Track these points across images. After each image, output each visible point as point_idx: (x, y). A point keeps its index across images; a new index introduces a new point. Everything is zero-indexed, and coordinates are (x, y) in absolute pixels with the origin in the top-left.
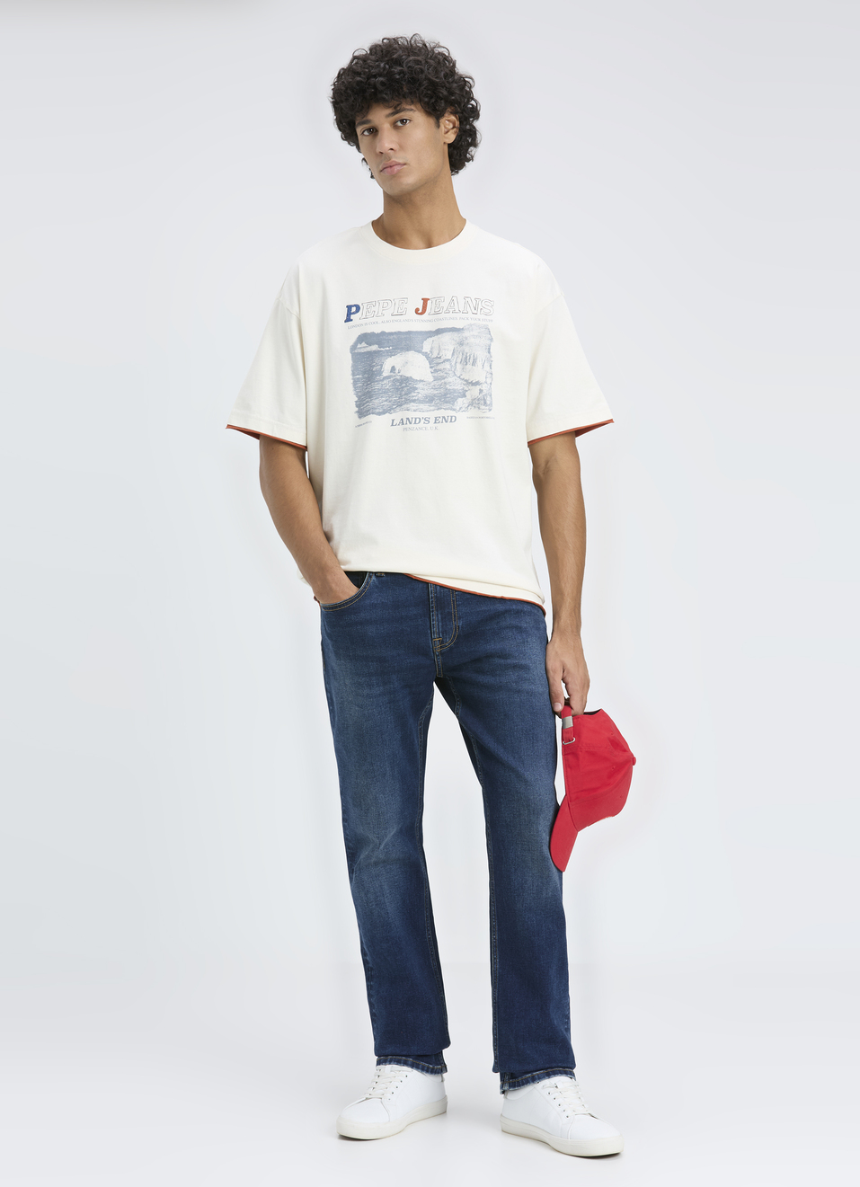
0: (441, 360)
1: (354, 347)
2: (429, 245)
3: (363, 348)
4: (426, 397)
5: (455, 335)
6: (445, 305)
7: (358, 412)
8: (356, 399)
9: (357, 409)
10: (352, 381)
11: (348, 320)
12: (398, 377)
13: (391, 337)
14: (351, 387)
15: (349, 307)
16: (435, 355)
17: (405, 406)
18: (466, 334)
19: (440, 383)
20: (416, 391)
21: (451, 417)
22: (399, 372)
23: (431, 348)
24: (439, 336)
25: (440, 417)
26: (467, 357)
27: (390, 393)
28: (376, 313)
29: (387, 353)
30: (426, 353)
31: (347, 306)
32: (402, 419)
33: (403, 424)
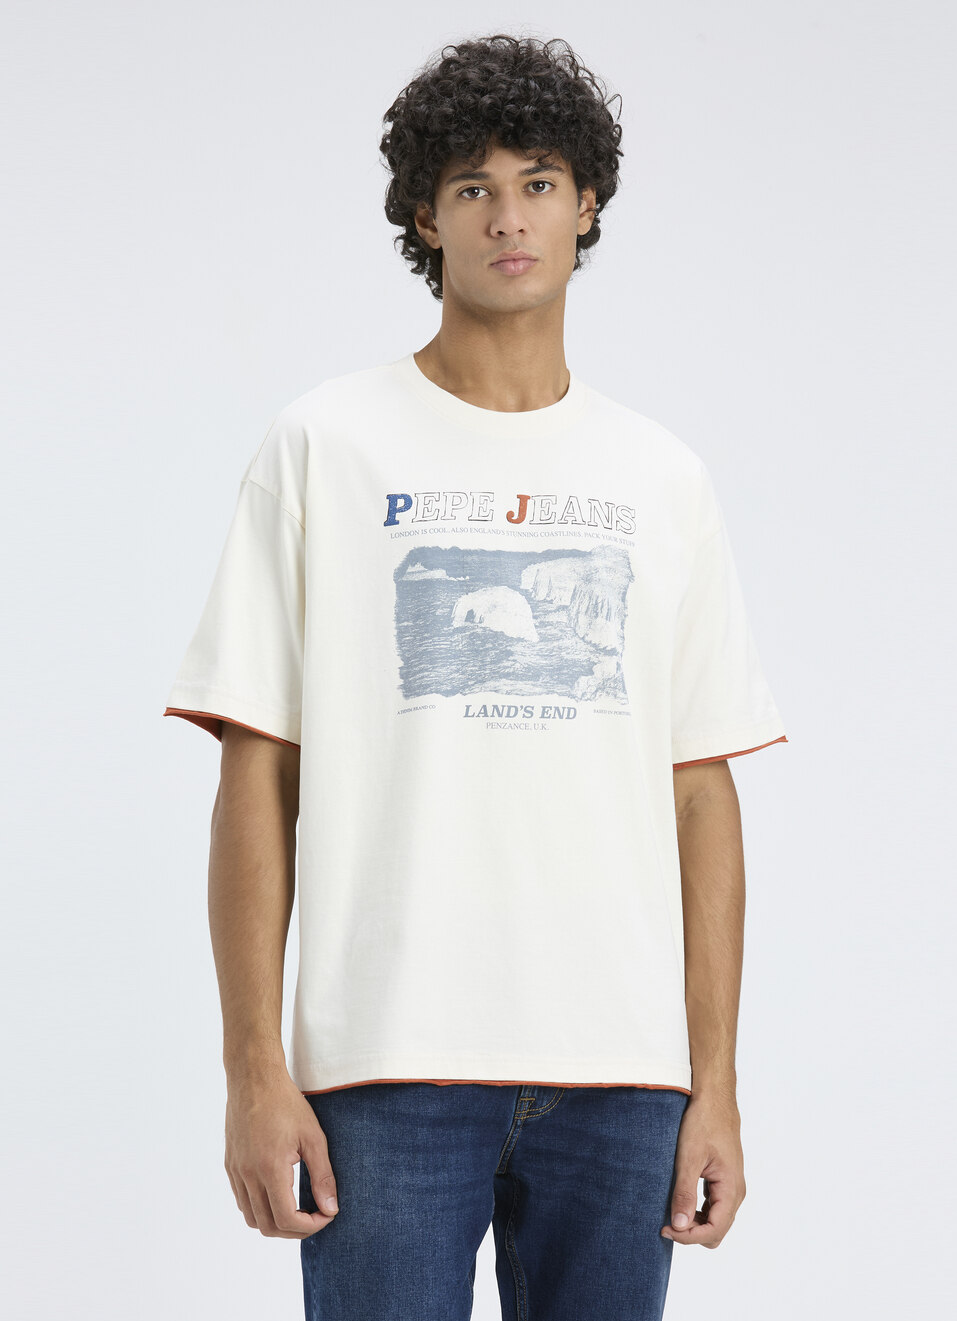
0: (552, 607)
1: (400, 572)
2: (523, 406)
3: (418, 572)
4: (528, 668)
5: (578, 564)
6: (559, 509)
7: (402, 687)
8: (401, 664)
9: (401, 682)
10: (395, 632)
11: (391, 521)
12: (479, 631)
13: (469, 559)
14: (393, 643)
15: (392, 499)
16: (541, 596)
17: (491, 684)
18: (597, 562)
19: (550, 646)
20: (511, 658)
21: (569, 709)
22: (480, 622)
23: (536, 584)
24: (550, 563)
25: (551, 708)
26: (596, 604)
27: (463, 659)
28: (441, 513)
29: (461, 586)
30: (526, 591)
31: (388, 497)
32: (484, 707)
33: (486, 715)
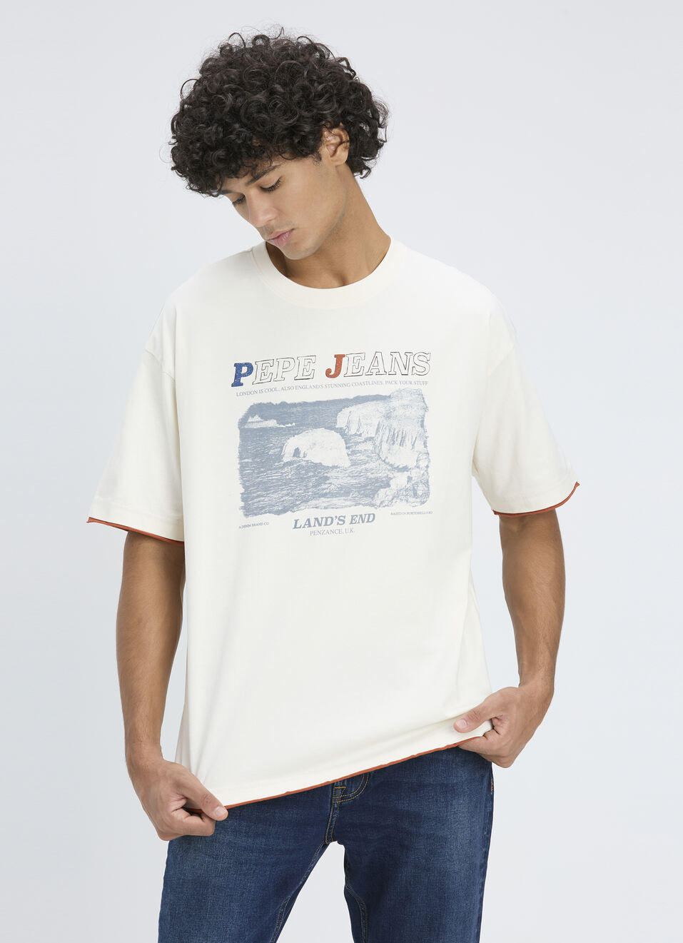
0: (361, 439)
1: (243, 421)
2: (342, 282)
3: (256, 422)
4: (341, 488)
5: (381, 406)
6: (366, 364)
7: (243, 508)
8: (243, 490)
9: (242, 504)
10: (238, 466)
11: (237, 383)
12: (304, 463)
13: (294, 410)
14: (236, 474)
15: (238, 367)
16: (353, 431)
17: (313, 502)
18: (395, 403)
19: (359, 469)
20: (328, 482)
21: (369, 515)
22: (304, 457)
23: (349, 422)
24: (360, 406)
25: (357, 516)
26: (394, 434)
27: (292, 485)
28: (274, 376)
29: (289, 430)
30: (341, 428)
31: (236, 365)
32: (309, 520)
33: (310, 526)
